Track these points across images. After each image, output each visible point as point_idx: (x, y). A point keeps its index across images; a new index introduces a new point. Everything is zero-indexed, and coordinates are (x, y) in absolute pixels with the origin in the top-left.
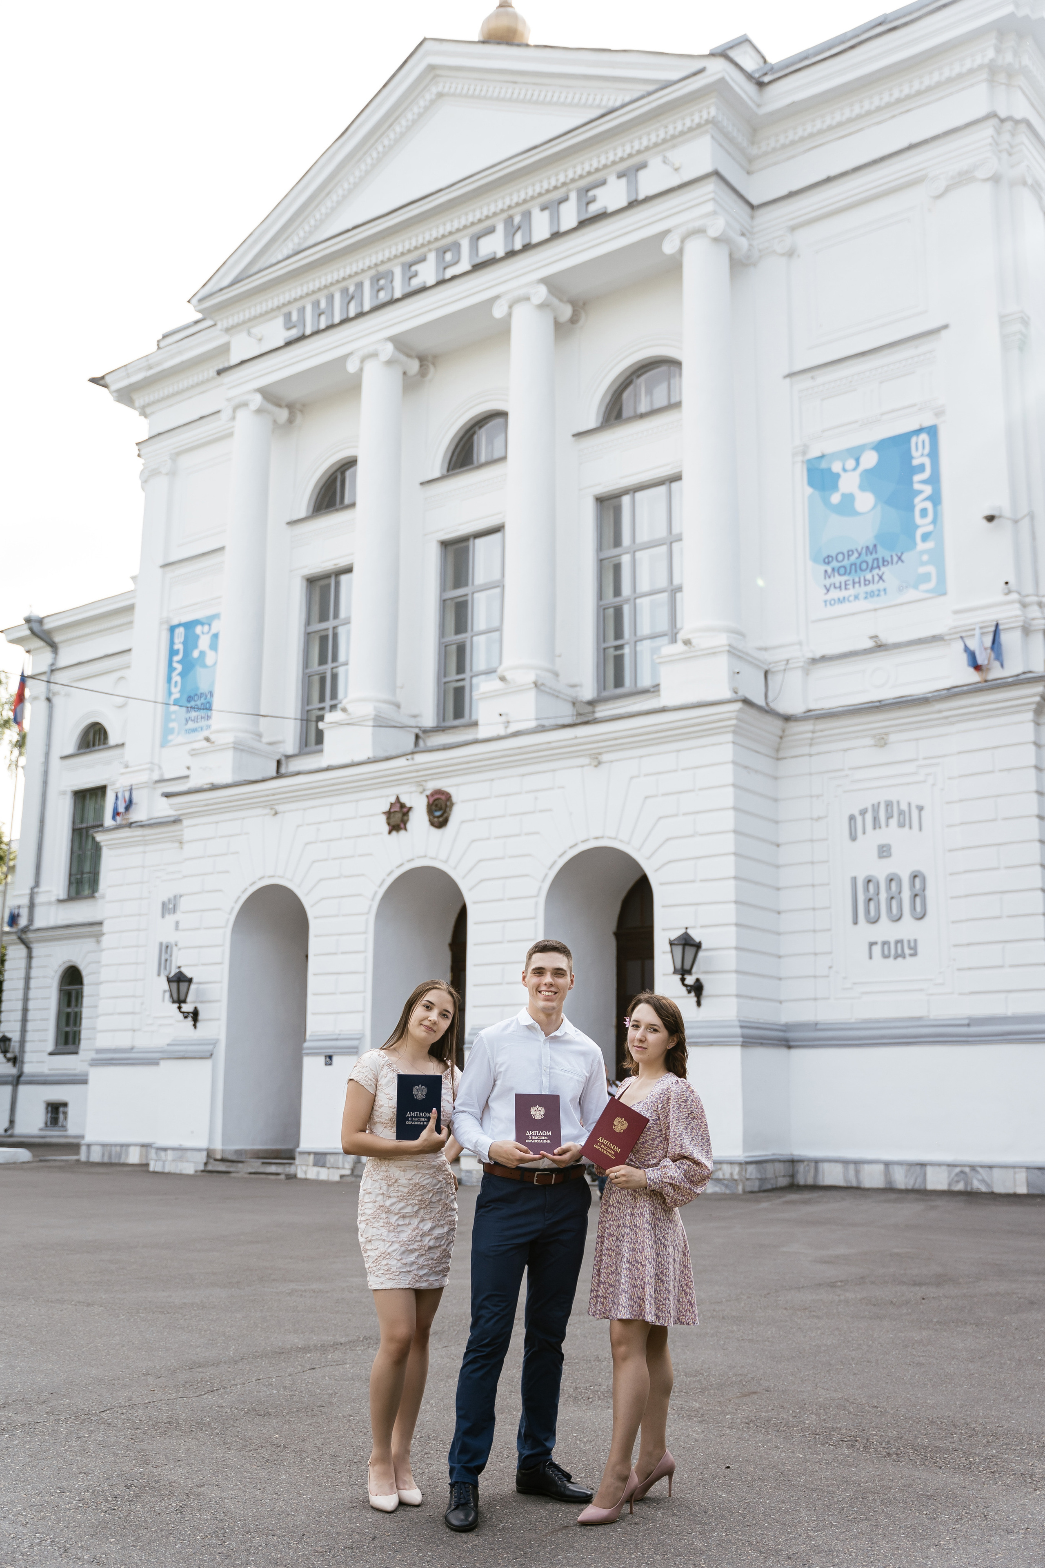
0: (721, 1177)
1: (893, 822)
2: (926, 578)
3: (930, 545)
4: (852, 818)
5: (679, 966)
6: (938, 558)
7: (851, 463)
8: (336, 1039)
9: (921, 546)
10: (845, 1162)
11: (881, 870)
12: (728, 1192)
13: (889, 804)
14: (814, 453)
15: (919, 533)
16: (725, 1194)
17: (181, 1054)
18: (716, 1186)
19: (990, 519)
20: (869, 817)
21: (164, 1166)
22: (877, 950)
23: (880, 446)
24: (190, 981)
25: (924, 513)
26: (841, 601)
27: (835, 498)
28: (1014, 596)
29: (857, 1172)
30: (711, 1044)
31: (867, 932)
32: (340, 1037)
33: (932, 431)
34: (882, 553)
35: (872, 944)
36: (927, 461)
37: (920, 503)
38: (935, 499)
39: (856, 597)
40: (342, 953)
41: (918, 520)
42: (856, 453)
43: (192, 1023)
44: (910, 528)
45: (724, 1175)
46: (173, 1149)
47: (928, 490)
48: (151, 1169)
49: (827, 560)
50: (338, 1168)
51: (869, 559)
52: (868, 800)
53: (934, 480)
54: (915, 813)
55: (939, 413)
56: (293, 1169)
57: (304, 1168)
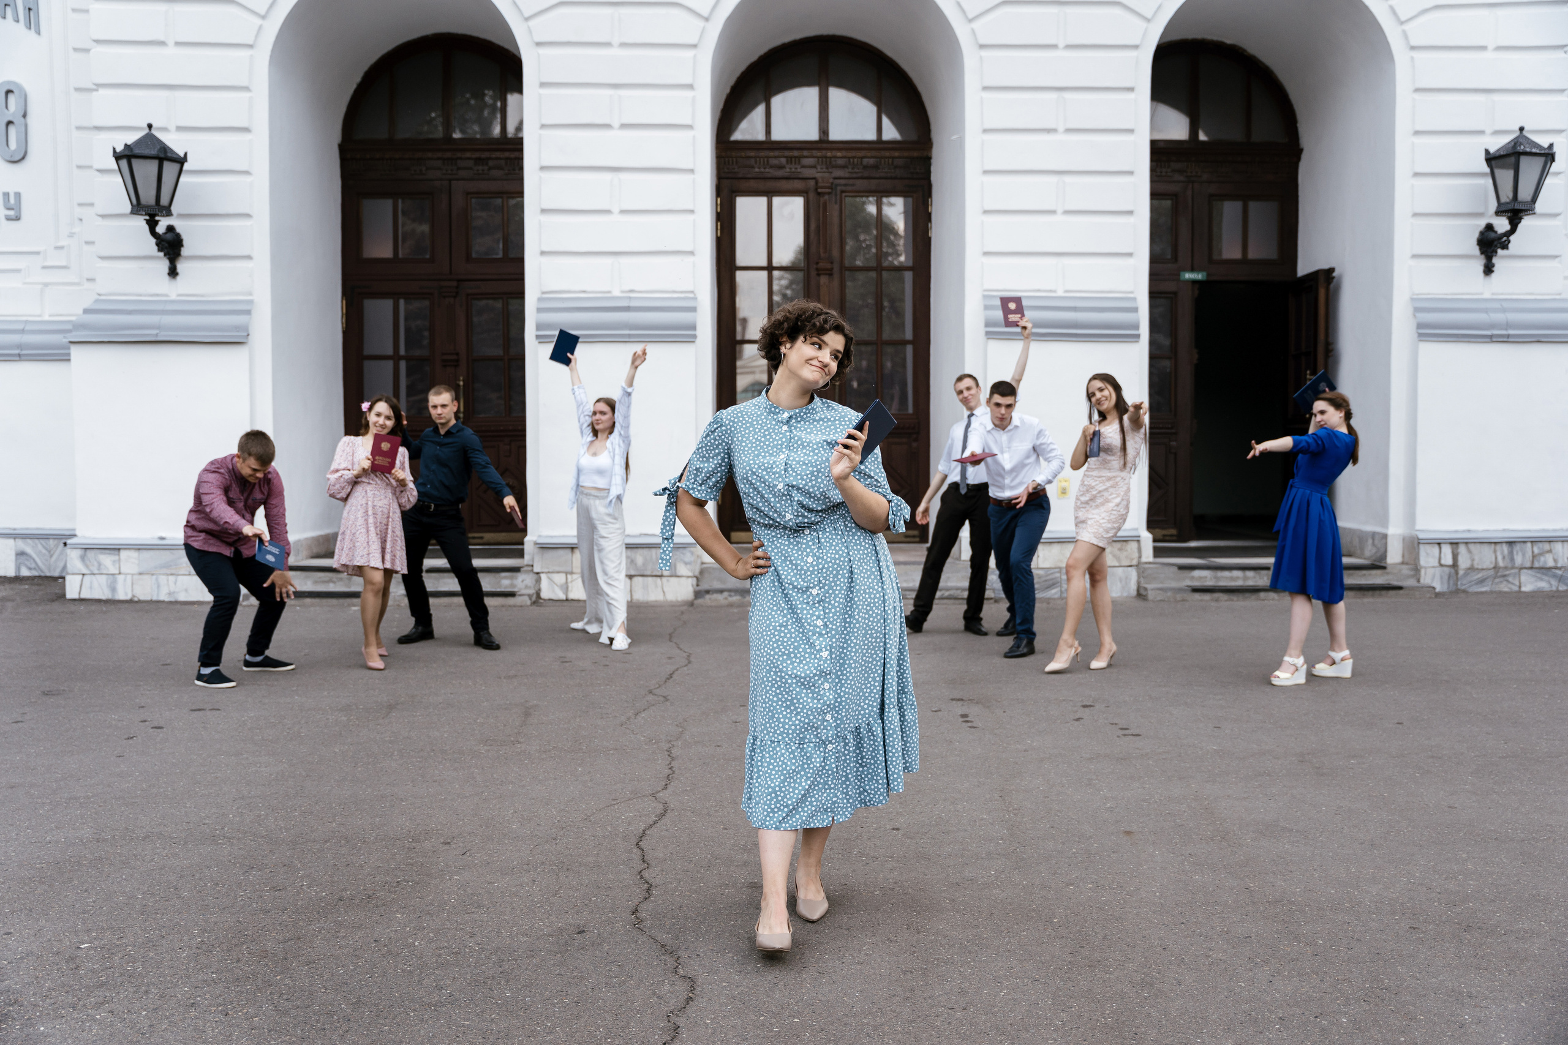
0: (1551, 563)
5: (1507, 195)
8: (627, 309)
12: (1562, 588)
16: (1558, 591)
17: (150, 334)
18: (1542, 580)
21: (113, 590)
24: (181, 161)
30: (1538, 340)
32: (633, 304)
40: (624, 126)
43: (164, 265)
45: (1555, 561)
46: (139, 548)
48: (71, 592)
50: (661, 576)
56: (522, 583)
57: (560, 578)
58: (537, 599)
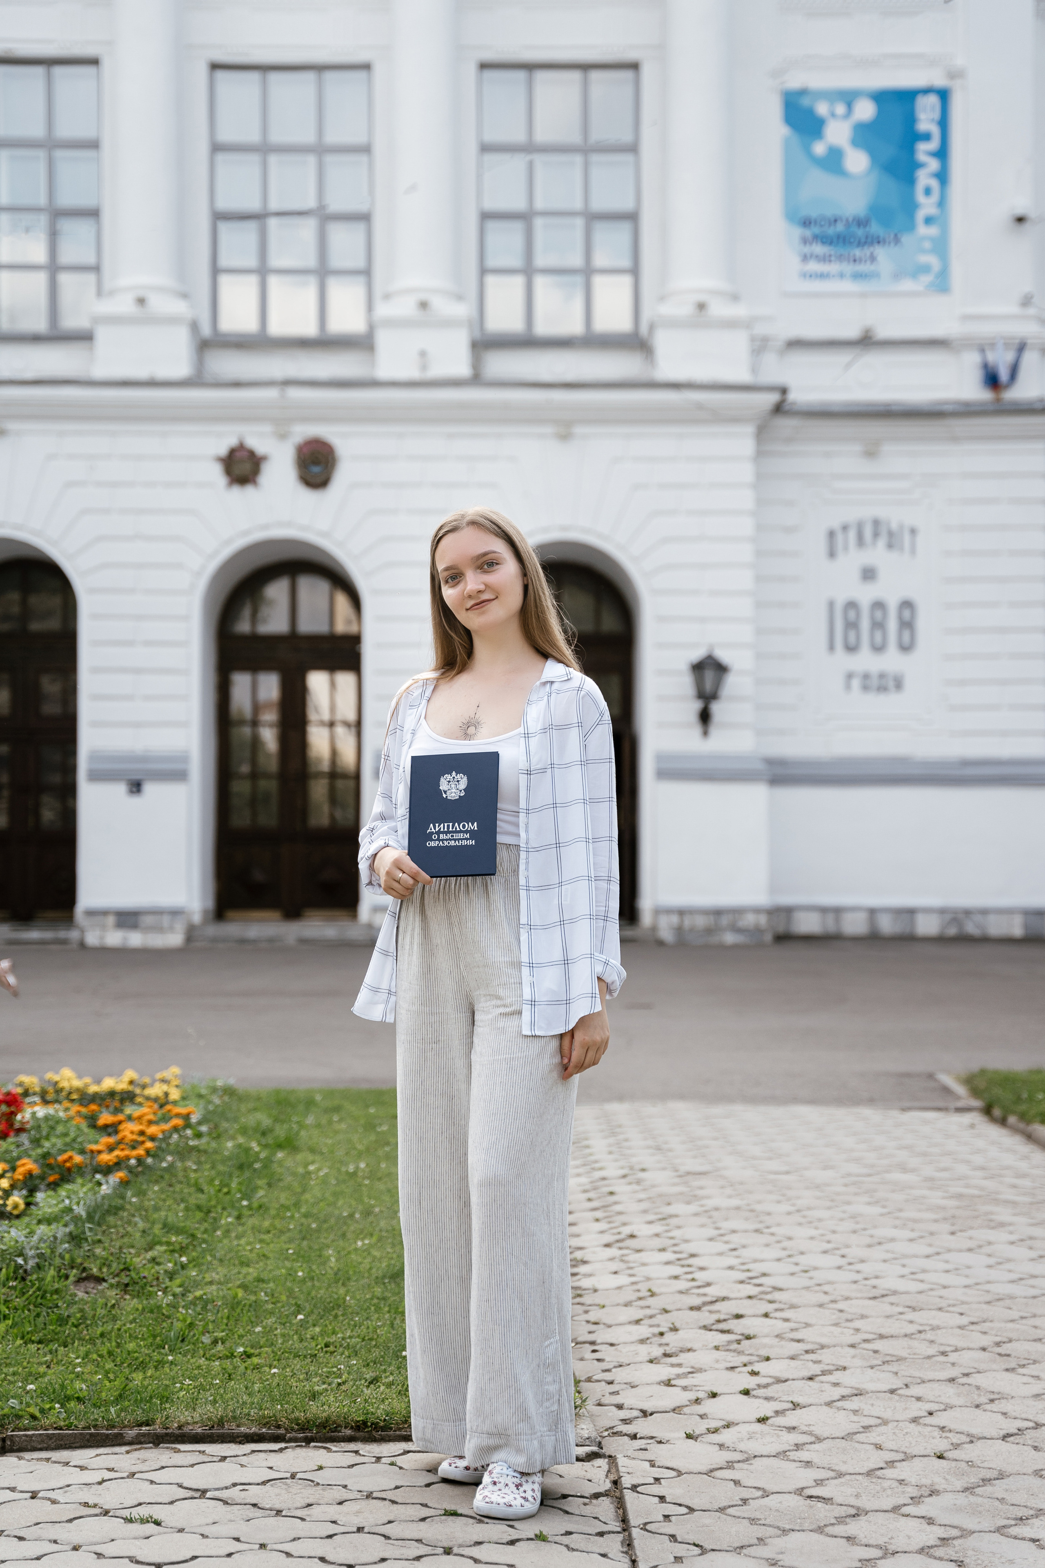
0: (743, 926)
1: (881, 543)
2: (925, 269)
3: (933, 231)
4: (831, 534)
6: (941, 247)
7: (840, 109)
9: (922, 230)
10: (824, 910)
11: (866, 595)
13: (876, 523)
14: (795, 82)
15: (921, 215)
16: (748, 944)
18: (738, 936)
19: (1020, 220)
20: (852, 535)
22: (856, 683)
23: (881, 97)
25: (928, 191)
26: (822, 276)
27: (819, 149)
28: (1031, 311)
29: (837, 920)
31: (843, 661)
33: (944, 95)
34: (875, 228)
35: (850, 676)
36: (935, 130)
37: (924, 178)
38: (943, 177)
39: (841, 276)
40: (146, 643)
41: (921, 198)
42: (849, 98)
44: (910, 207)
47: (934, 165)
49: (806, 223)
51: (860, 232)
52: (852, 514)
53: (942, 154)
54: (907, 538)
55: (954, 75)
56: (74, 935)
57: (97, 933)
58: (82, 945)
